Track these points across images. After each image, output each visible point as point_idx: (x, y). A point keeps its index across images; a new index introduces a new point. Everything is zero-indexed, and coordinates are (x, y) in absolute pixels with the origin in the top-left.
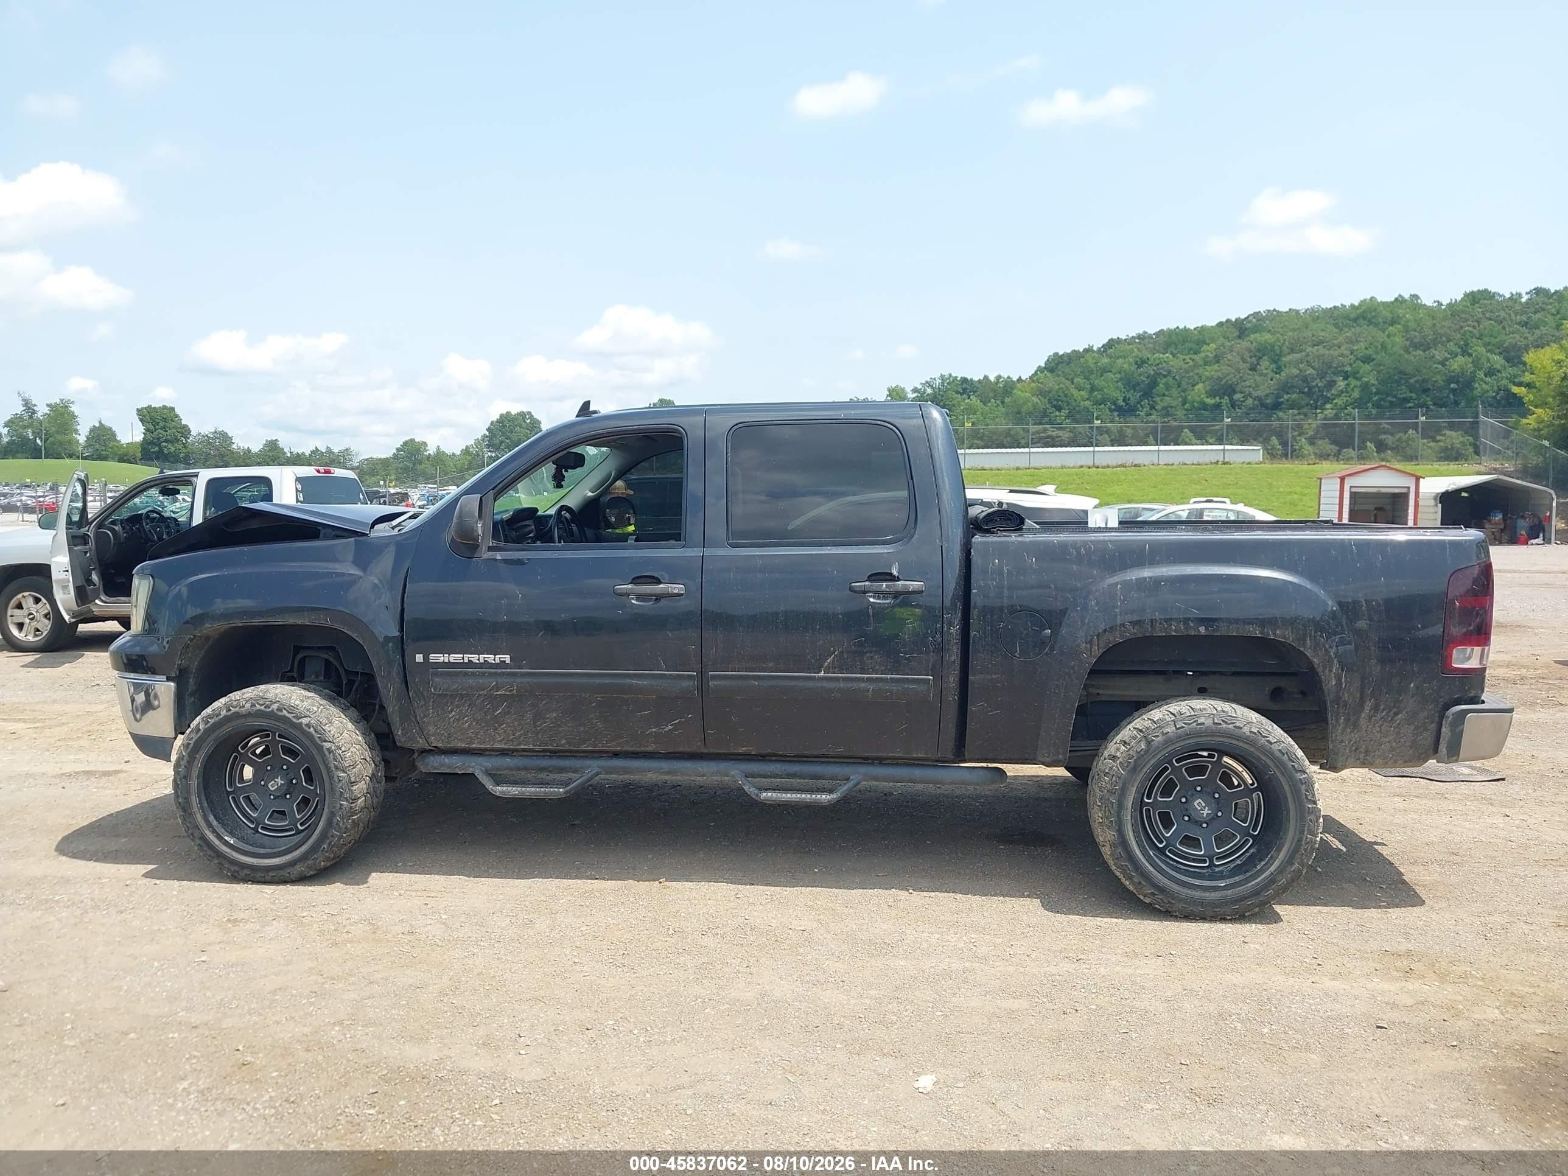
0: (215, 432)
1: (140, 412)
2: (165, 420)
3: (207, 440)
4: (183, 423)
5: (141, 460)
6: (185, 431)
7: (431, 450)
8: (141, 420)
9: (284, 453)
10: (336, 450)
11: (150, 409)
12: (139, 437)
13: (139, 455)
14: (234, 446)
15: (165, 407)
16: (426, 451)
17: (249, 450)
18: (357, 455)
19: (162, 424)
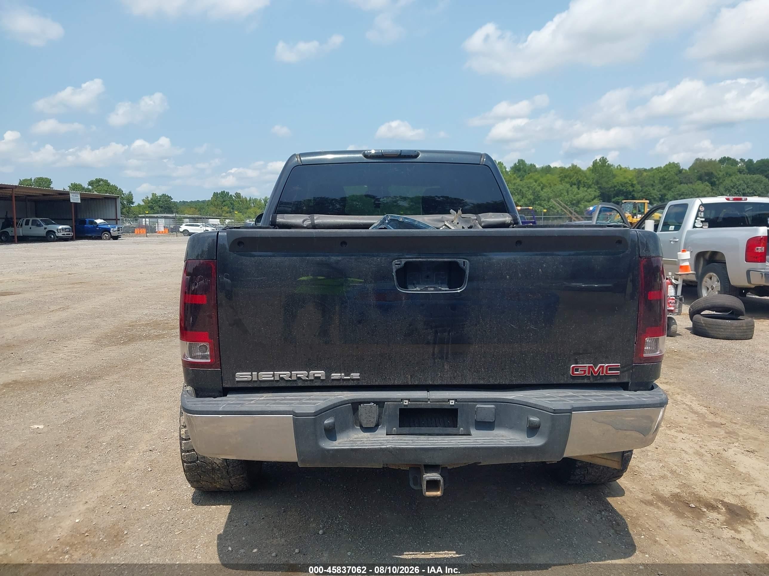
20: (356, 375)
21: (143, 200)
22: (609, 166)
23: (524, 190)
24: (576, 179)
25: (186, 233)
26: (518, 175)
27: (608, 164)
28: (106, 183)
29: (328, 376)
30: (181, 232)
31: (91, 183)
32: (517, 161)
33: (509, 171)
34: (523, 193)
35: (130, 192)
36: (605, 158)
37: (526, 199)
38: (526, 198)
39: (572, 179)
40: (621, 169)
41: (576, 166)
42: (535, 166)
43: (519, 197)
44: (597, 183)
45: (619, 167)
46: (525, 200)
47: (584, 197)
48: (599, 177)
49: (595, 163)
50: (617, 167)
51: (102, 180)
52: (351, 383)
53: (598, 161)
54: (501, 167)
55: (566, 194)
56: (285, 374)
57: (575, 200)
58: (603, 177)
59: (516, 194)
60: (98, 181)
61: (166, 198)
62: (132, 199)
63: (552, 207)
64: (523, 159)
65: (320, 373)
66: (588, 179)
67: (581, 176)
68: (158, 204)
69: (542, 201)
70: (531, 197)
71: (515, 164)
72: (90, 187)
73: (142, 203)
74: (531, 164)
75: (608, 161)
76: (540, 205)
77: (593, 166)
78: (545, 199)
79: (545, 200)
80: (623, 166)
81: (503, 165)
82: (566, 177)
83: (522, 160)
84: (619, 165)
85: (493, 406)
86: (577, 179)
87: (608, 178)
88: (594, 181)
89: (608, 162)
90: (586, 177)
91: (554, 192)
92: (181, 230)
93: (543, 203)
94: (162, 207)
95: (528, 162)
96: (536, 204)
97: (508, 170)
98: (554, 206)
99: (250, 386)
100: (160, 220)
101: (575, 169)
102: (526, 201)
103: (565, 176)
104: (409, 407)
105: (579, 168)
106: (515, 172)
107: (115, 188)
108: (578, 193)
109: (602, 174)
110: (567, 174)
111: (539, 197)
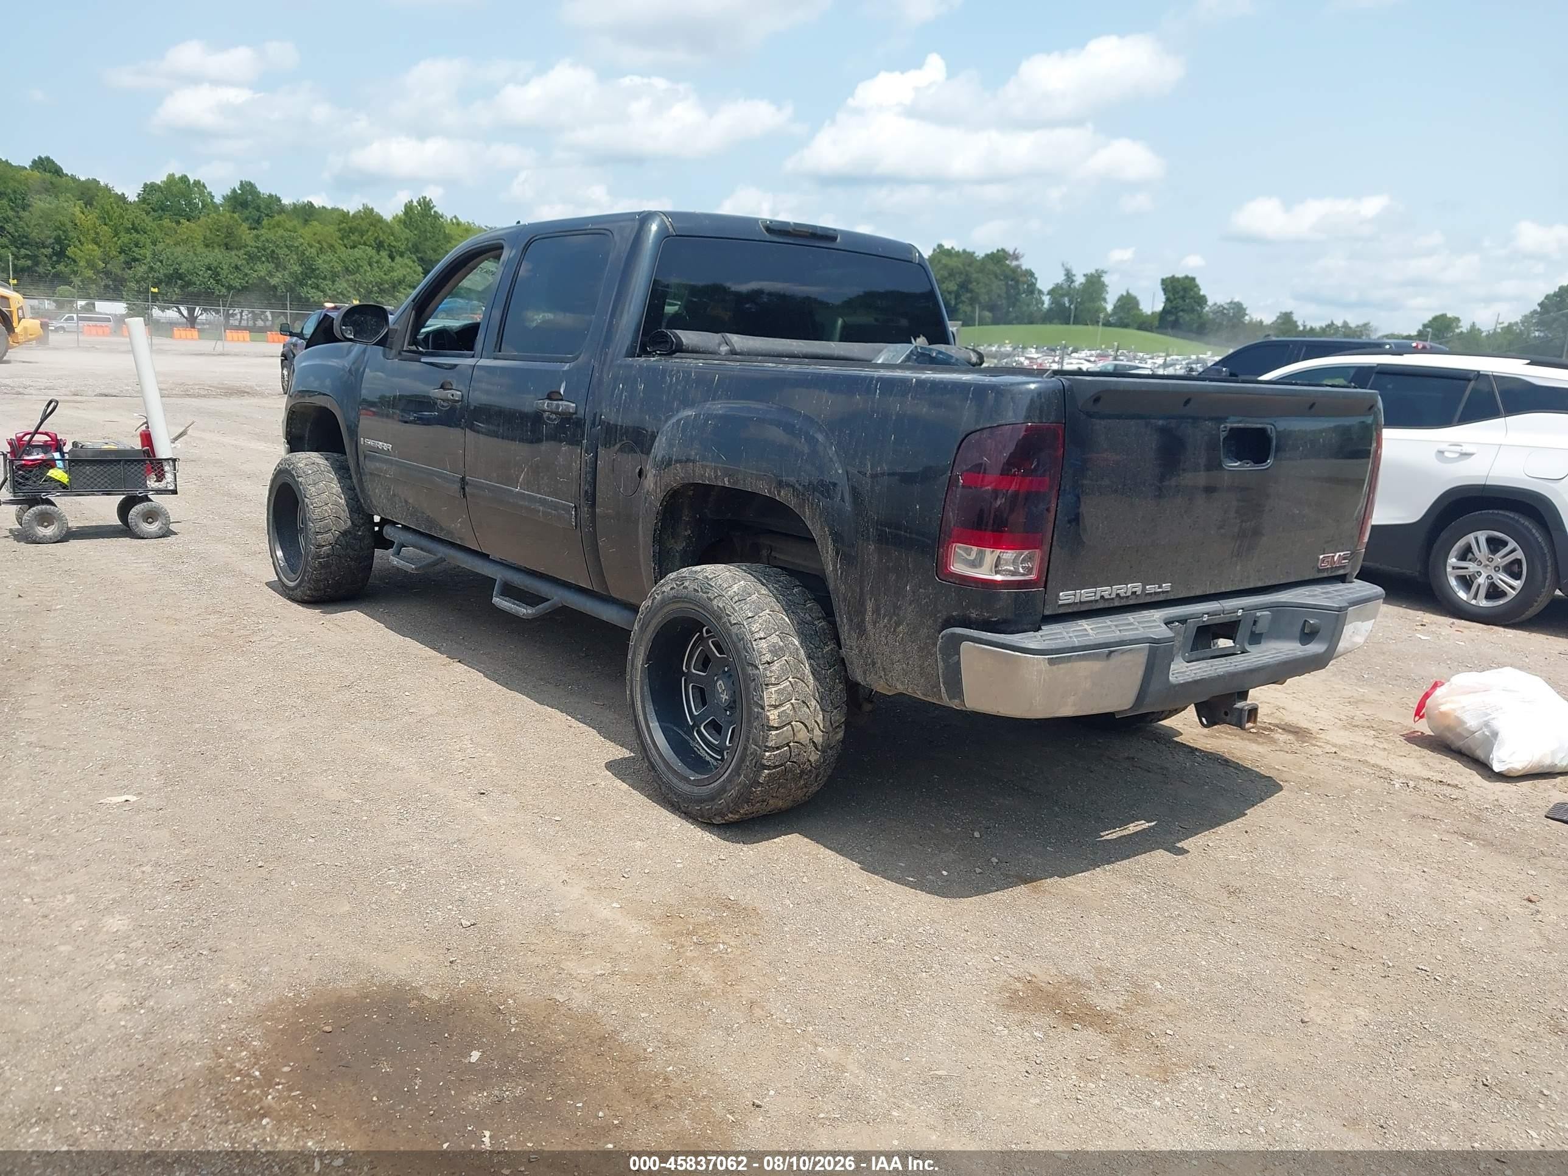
0: (1231, 303)
1: (1163, 281)
2: (1185, 290)
3: (1220, 311)
4: (1202, 293)
5: (1157, 328)
6: (1203, 300)
7: (1464, 327)
8: (1164, 290)
9: (1297, 327)
10: (1352, 324)
11: (1173, 279)
12: (1159, 307)
13: (1156, 323)
14: (1247, 318)
15: (1187, 277)
16: (1458, 327)
17: (1261, 322)
18: (1376, 330)
19: (1181, 293)
20: (1166, 586)
22: (437, 216)
23: (281, 252)
24: (373, 238)
26: (244, 216)
27: (435, 212)
29: (1144, 589)
32: (237, 185)
33: (221, 205)
34: (278, 258)
36: (428, 199)
37: (286, 273)
38: (285, 269)
39: (364, 238)
40: (458, 224)
41: (372, 209)
42: (279, 200)
43: (271, 266)
44: (416, 249)
45: (454, 221)
46: (283, 275)
47: (405, 276)
48: (419, 237)
49: (409, 208)
50: (451, 220)
52: (1162, 598)
53: (415, 203)
54: (201, 193)
55: (369, 268)
56: (1106, 591)
57: (387, 281)
58: (426, 239)
59: (263, 259)
63: (341, 293)
64: (252, 182)
65: (1137, 587)
66: (396, 240)
67: (384, 232)
69: (321, 281)
70: (297, 269)
71: (234, 191)
74: (270, 196)
75: (434, 206)
76: (317, 287)
77: (406, 213)
78: (326, 276)
79: (325, 278)
80: (462, 220)
81: (206, 188)
82: (352, 230)
83: (250, 184)
84: (455, 217)
85: (1268, 613)
86: (376, 238)
87: (437, 241)
88: (410, 245)
89: (435, 209)
90: (393, 234)
91: (344, 262)
93: (323, 284)
95: (264, 189)
96: (306, 285)
97: (218, 200)
98: (345, 292)
99: (1070, 611)
101: (369, 217)
102: (286, 276)
103: (350, 228)
104: (1208, 623)
105: (378, 214)
106: (235, 208)
108: (392, 267)
109: (425, 231)
110: (354, 224)
111: (314, 270)
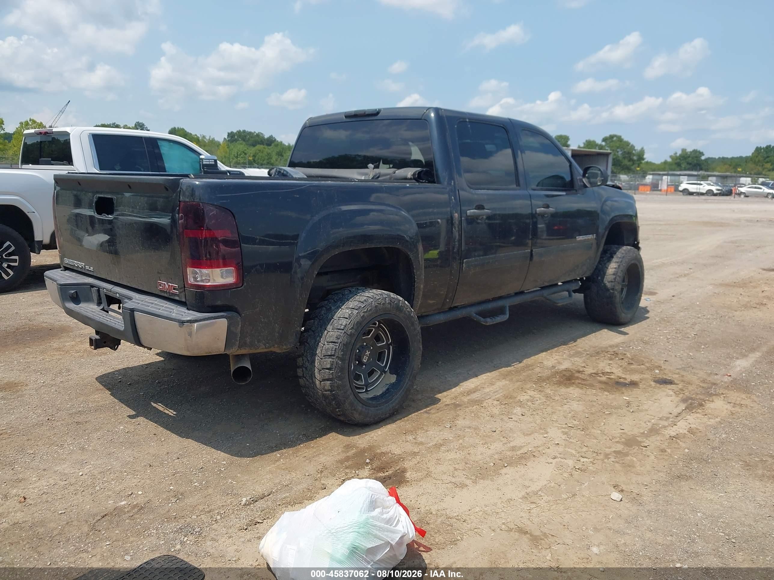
20: (92, 269)
21: (671, 157)
25: (685, 192)
28: (620, 139)
29: (85, 267)
30: (681, 191)
31: (604, 140)
35: (642, 148)
51: (615, 136)
60: (612, 137)
61: (697, 154)
62: (643, 155)
65: (83, 265)
68: (687, 160)
72: (604, 143)
73: (669, 160)
92: (681, 188)
94: (690, 164)
100: (665, 177)
107: (628, 144)
